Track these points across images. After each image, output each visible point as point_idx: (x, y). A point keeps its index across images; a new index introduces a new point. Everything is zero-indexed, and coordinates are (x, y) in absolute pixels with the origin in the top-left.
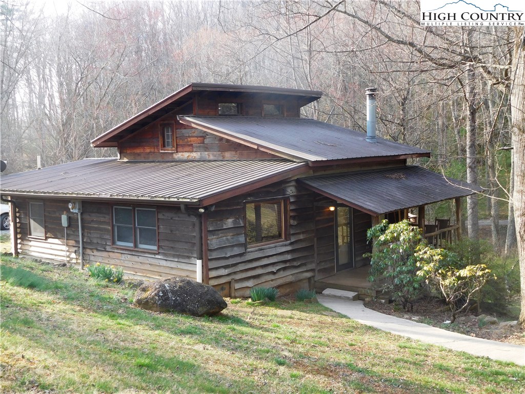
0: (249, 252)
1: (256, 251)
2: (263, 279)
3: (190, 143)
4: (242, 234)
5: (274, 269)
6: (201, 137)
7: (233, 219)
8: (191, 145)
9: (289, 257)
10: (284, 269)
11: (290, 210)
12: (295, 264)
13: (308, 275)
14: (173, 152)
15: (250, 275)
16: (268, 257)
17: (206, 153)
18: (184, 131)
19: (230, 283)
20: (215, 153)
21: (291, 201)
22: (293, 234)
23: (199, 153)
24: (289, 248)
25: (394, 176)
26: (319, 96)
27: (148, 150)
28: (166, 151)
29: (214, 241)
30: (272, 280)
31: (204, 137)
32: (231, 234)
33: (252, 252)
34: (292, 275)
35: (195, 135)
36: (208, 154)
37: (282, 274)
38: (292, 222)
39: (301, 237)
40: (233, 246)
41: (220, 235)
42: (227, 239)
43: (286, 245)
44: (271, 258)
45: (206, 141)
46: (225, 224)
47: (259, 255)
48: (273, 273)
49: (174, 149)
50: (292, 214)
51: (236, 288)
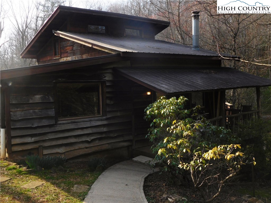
0: (60, 124)
1: (69, 123)
2: (77, 147)
3: (67, 51)
4: (52, 108)
5: (88, 139)
6: (71, 46)
7: (42, 96)
8: (67, 52)
9: (105, 129)
10: (100, 139)
11: (106, 92)
12: (112, 135)
13: (125, 144)
14: (59, 58)
15: (61, 143)
16: (82, 129)
17: (74, 57)
18: (64, 43)
19: (37, 149)
20: (79, 56)
21: (107, 84)
22: (110, 112)
23: (71, 57)
24: (105, 122)
25: (205, 71)
26: (168, 25)
27: (49, 59)
28: (56, 58)
29: (18, 113)
30: (86, 148)
31: (73, 46)
32: (39, 108)
33: (64, 124)
34: (108, 144)
35: (69, 45)
36: (75, 57)
37: (97, 143)
38: (108, 102)
39: (118, 114)
40: (41, 118)
41: (26, 108)
42: (35, 112)
43: (101, 120)
44: (85, 129)
45: (74, 48)
46: (32, 99)
47: (72, 126)
48: (87, 142)
49: (59, 56)
50: (108, 95)
51: (44, 154)
